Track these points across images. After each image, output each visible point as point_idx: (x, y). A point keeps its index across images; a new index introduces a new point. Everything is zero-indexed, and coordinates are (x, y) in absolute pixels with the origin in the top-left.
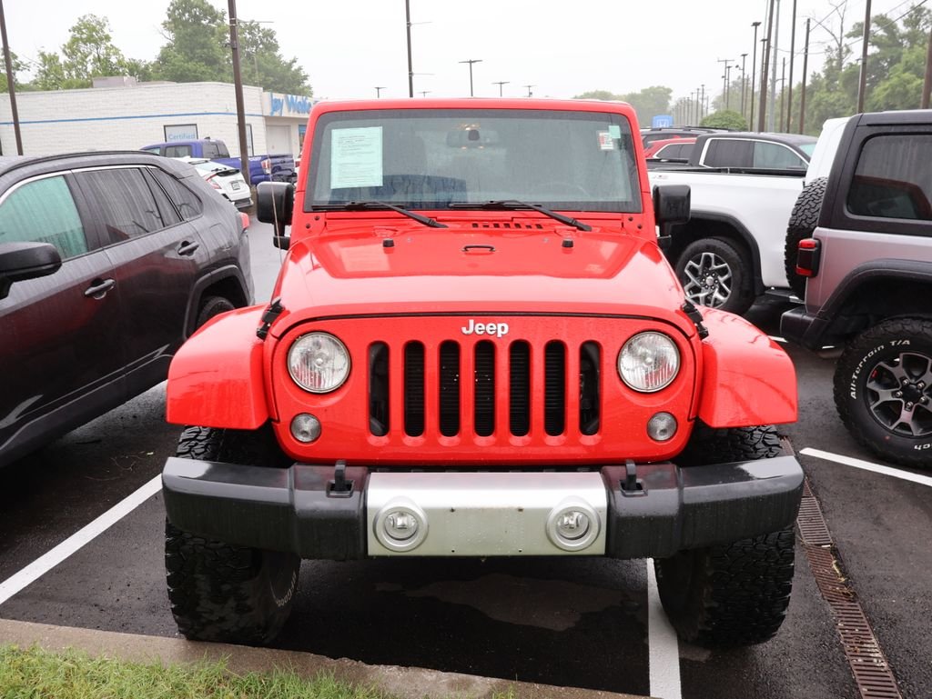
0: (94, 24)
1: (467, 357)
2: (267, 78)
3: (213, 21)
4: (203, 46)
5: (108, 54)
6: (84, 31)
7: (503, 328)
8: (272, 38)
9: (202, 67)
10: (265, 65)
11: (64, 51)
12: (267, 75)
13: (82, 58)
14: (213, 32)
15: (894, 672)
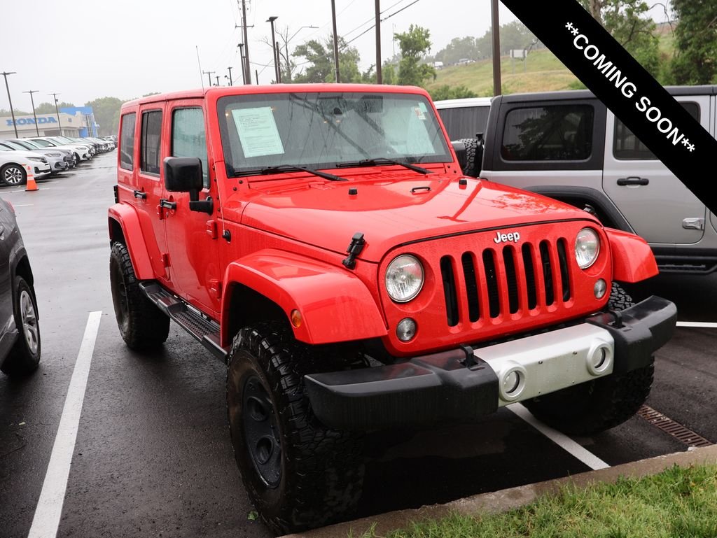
1: (500, 257)
7: (517, 236)
15: (676, 421)
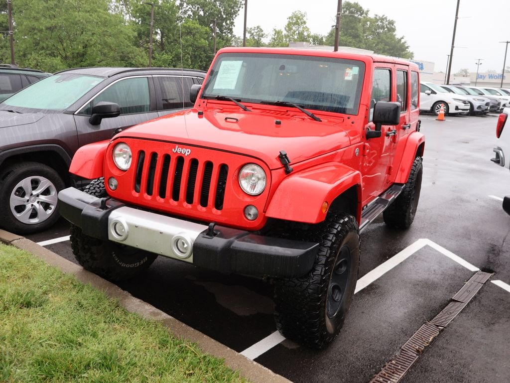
0: (299, 15)
1: (172, 161)
2: (386, 47)
3: (361, 14)
4: (353, 28)
5: (303, 31)
6: (294, 19)
7: (188, 151)
8: (393, 25)
9: (350, 39)
10: (386, 39)
11: (285, 29)
12: (385, 45)
13: (293, 33)
14: (360, 21)
